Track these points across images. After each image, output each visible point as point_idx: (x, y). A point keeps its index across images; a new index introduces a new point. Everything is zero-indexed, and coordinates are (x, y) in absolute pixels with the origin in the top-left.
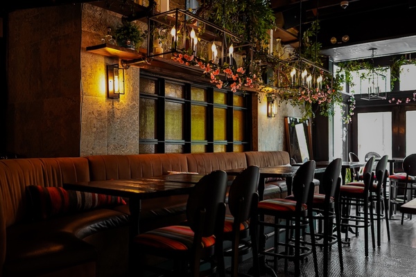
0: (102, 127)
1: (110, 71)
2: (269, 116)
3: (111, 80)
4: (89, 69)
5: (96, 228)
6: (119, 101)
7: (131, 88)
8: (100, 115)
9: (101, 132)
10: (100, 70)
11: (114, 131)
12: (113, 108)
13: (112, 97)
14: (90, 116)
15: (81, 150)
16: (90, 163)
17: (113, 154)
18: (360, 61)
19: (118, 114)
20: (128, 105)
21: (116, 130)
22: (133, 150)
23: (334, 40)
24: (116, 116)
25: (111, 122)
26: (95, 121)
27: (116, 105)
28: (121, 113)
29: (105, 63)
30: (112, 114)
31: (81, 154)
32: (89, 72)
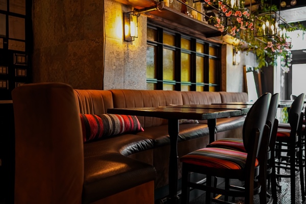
0: (120, 65)
1: (126, 17)
2: (234, 64)
3: (126, 25)
4: (110, 14)
5: (131, 150)
6: (132, 44)
7: (141, 33)
8: (118, 55)
9: (119, 69)
10: (118, 16)
11: (128, 70)
12: (128, 50)
13: (127, 40)
14: (111, 56)
15: (105, 84)
16: (114, 95)
17: (128, 89)
18: (297, 23)
19: (131, 55)
20: (139, 48)
21: (130, 69)
22: (142, 87)
23: (283, 4)
24: (130, 57)
25: (127, 62)
26: (114, 60)
27: (130, 47)
28: (134, 54)
29: (123, 11)
30: (127, 55)
31: (105, 88)
32: (110, 17)
